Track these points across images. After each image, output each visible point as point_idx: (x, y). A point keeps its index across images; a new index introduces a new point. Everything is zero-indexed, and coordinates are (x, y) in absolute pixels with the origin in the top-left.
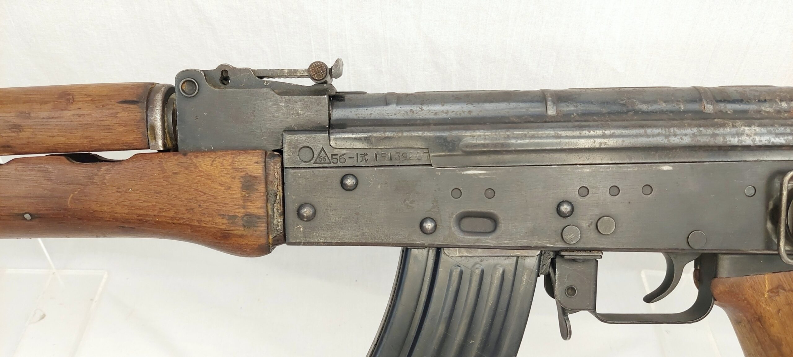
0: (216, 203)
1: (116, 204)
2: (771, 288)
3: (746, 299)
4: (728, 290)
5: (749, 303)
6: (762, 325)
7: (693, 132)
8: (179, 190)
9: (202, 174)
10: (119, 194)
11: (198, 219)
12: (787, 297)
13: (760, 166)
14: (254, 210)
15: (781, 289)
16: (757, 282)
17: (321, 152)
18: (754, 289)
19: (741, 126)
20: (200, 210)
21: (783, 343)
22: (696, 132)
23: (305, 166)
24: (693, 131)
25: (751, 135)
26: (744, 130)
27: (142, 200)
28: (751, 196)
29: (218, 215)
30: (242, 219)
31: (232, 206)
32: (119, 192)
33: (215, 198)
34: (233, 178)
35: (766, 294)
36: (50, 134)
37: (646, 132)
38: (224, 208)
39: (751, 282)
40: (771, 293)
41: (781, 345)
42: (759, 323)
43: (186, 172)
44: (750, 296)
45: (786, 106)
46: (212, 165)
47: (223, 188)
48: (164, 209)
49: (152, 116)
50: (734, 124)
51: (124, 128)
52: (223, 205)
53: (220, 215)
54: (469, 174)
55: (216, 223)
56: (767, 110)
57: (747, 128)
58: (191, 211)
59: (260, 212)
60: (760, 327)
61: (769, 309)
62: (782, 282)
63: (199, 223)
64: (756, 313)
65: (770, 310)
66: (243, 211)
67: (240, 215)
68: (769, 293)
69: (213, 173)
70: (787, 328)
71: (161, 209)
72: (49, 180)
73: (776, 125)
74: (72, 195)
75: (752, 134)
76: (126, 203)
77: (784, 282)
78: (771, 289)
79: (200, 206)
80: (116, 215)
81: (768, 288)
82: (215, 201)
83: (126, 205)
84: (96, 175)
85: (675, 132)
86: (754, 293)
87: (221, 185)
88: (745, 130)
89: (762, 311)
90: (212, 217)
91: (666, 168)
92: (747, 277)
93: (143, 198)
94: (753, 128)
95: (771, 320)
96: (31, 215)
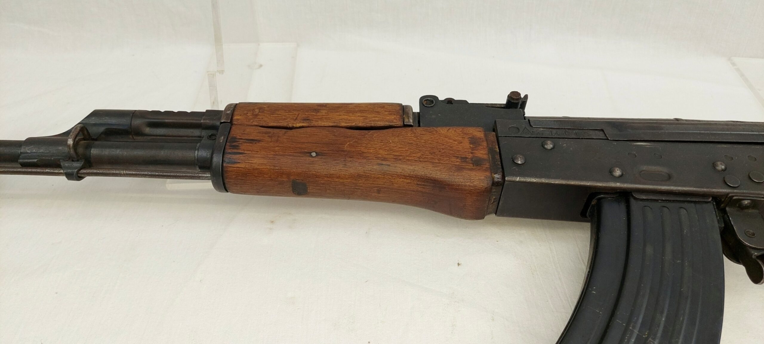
0: (452, 150)
1: (379, 149)
8: (424, 143)
9: (442, 135)
10: (382, 144)
11: (438, 159)
14: (480, 155)
17: (524, 129)
20: (440, 153)
23: (514, 136)
27: (398, 147)
29: (454, 157)
30: (472, 160)
31: (463, 152)
32: (382, 142)
33: (451, 147)
34: (463, 138)
36: (338, 114)
38: (457, 153)
43: (430, 134)
46: (447, 131)
47: (456, 143)
48: (414, 152)
49: (407, 109)
51: (388, 113)
52: (457, 151)
53: (455, 156)
54: (638, 145)
55: (452, 161)
58: (434, 154)
59: (484, 156)
63: (439, 161)
66: (471, 155)
67: (470, 157)
69: (449, 135)
71: (411, 152)
72: (335, 136)
74: (348, 143)
76: (385, 149)
79: (439, 151)
80: (378, 155)
82: (451, 149)
83: (387, 150)
84: (367, 134)
87: (454, 141)
90: (449, 157)
93: (399, 146)
96: (316, 153)
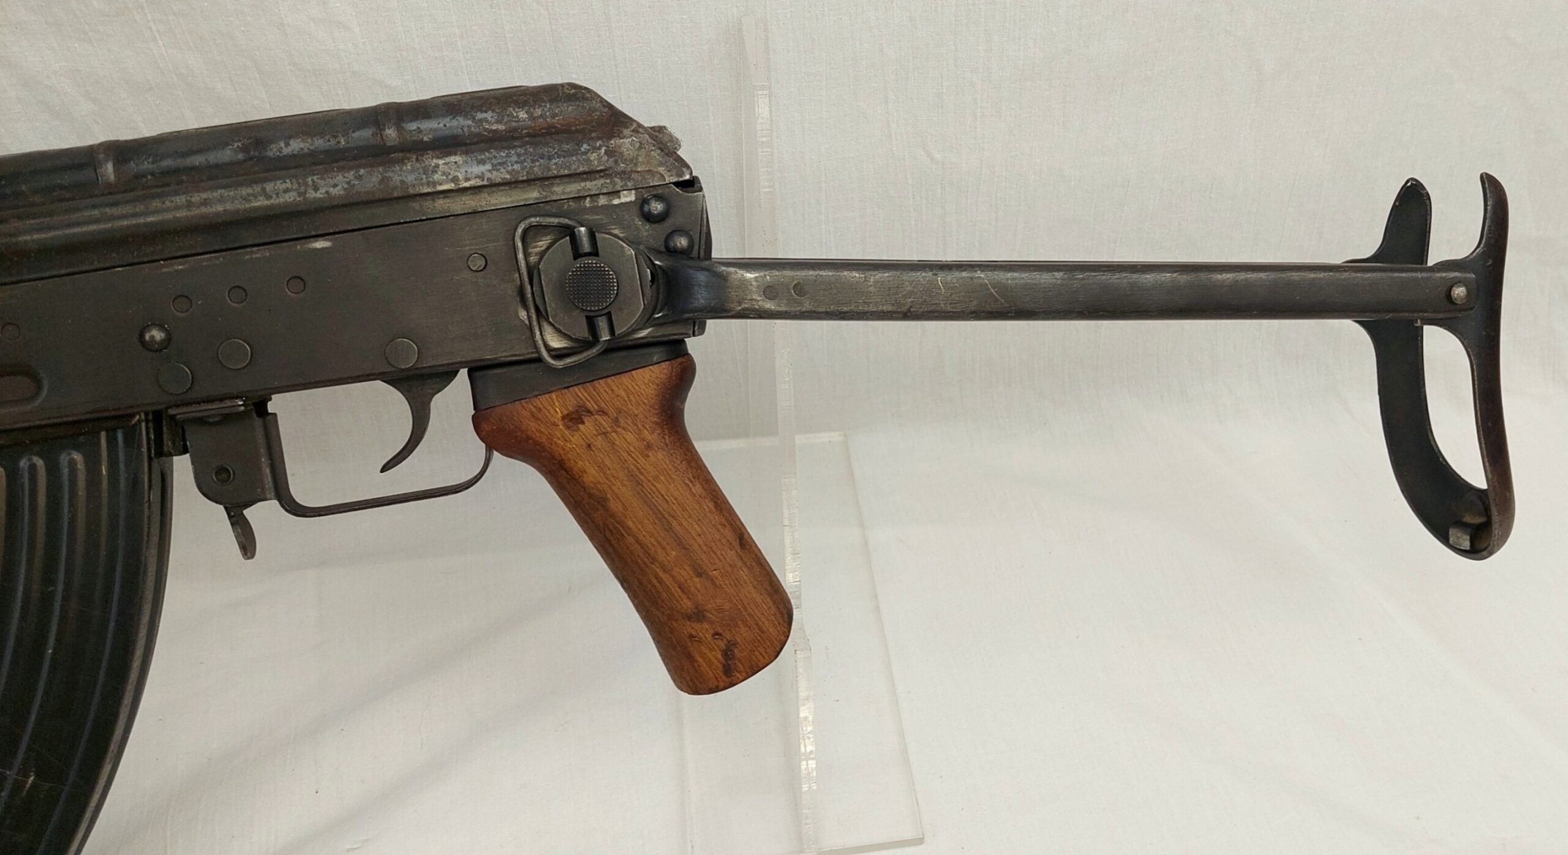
2: (566, 412)
3: (528, 438)
4: (497, 428)
5: (536, 443)
6: (568, 474)
7: (348, 180)
12: (597, 423)
13: (484, 220)
15: (583, 411)
16: (542, 407)
18: (538, 419)
19: (432, 159)
21: (609, 496)
22: (352, 179)
24: (348, 178)
25: (449, 171)
26: (437, 166)
28: (481, 270)
35: (560, 424)
37: (264, 190)
39: (531, 409)
40: (571, 420)
41: (606, 500)
42: (564, 472)
44: (535, 430)
45: (527, 116)
50: (420, 158)
56: (494, 128)
57: (441, 162)
60: (567, 478)
61: (571, 446)
62: (582, 400)
64: (553, 457)
65: (573, 448)
68: (566, 421)
70: (608, 472)
73: (492, 150)
75: (451, 170)
77: (586, 401)
78: (567, 415)
81: (561, 413)
85: (315, 184)
86: (539, 425)
88: (439, 165)
89: (562, 452)
91: (320, 244)
92: (522, 401)
94: (453, 159)
95: (580, 463)
